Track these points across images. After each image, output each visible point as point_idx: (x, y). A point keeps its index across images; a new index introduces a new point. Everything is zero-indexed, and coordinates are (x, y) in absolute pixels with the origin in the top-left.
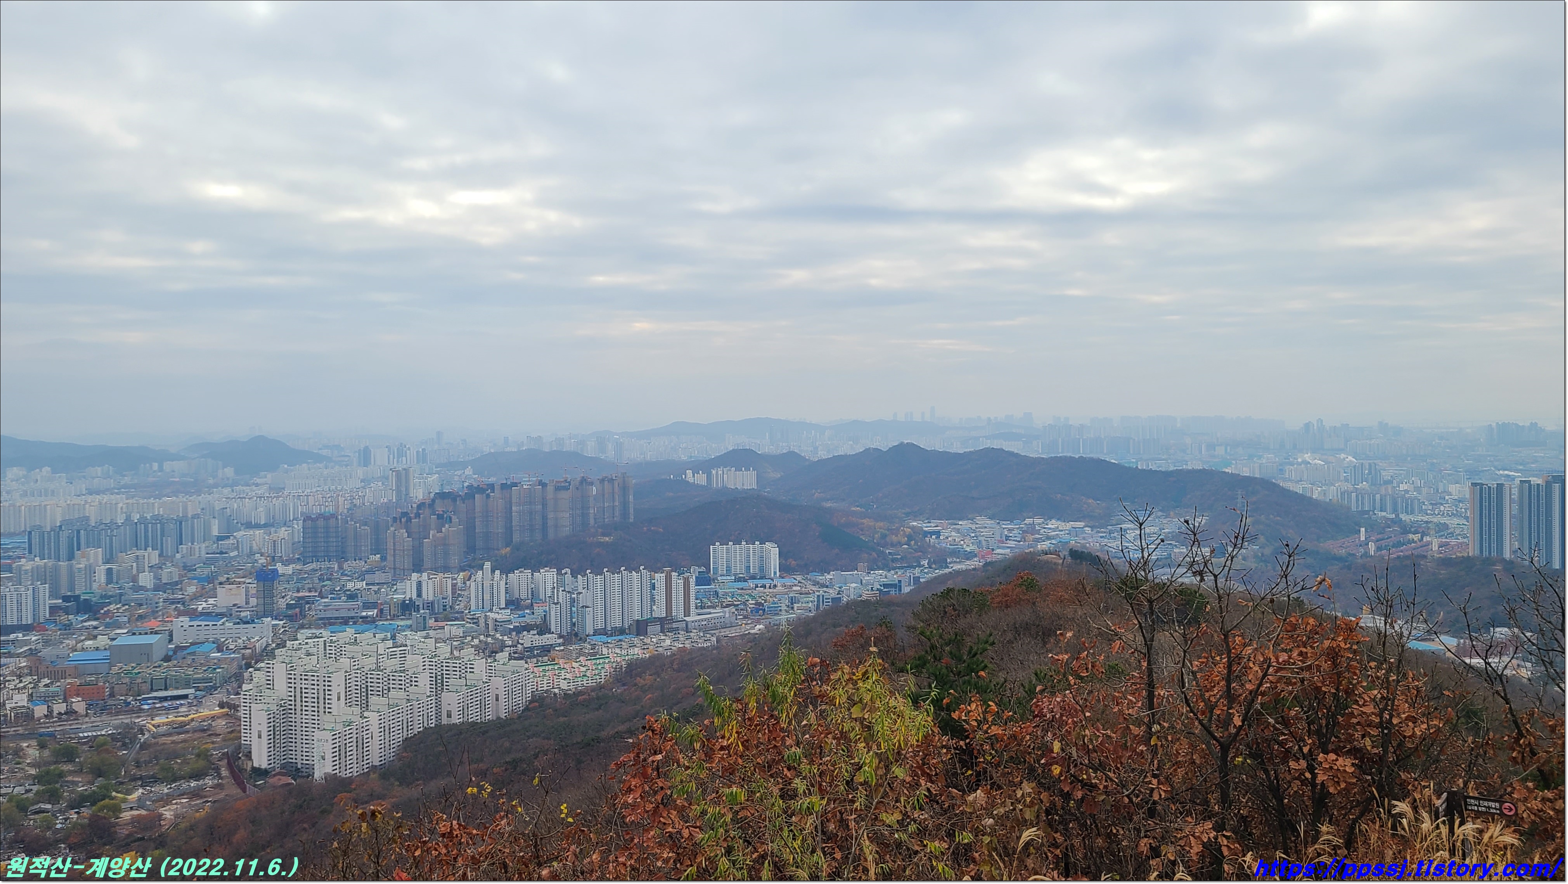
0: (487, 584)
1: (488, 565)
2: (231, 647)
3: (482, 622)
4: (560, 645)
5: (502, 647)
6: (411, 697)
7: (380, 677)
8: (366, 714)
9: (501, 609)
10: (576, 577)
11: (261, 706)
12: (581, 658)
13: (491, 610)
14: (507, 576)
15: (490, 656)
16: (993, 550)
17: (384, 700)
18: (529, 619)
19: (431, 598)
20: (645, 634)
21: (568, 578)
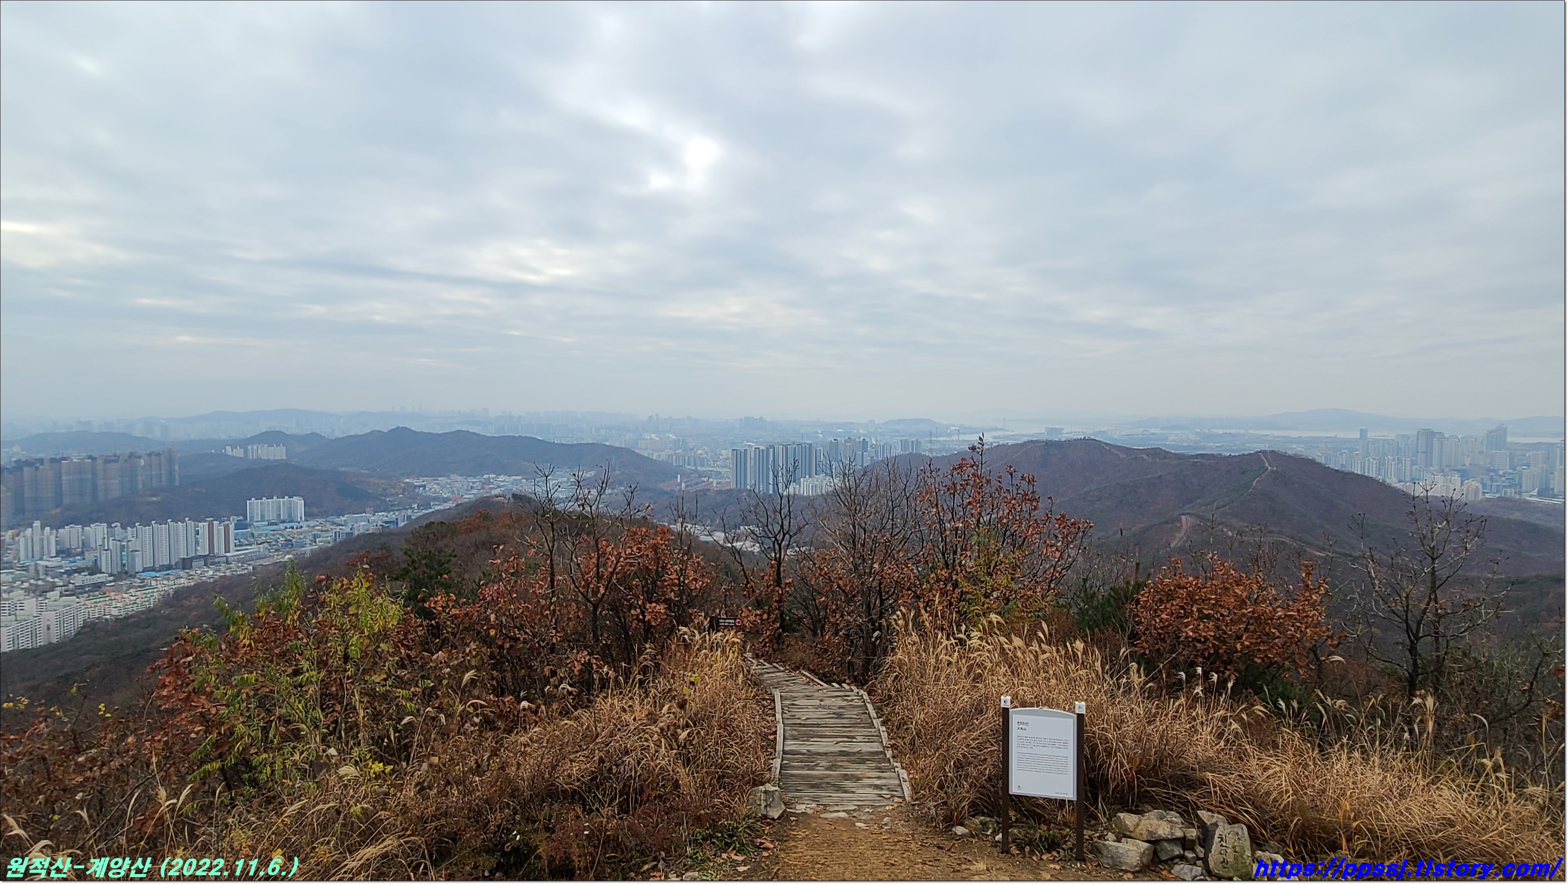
0: (36, 539)
1: (37, 524)
3: (32, 569)
4: (110, 582)
5: (53, 587)
9: (51, 557)
10: (126, 529)
12: (131, 591)
13: (41, 559)
14: (57, 531)
15: (40, 596)
18: (80, 564)
20: (191, 568)
21: (118, 530)
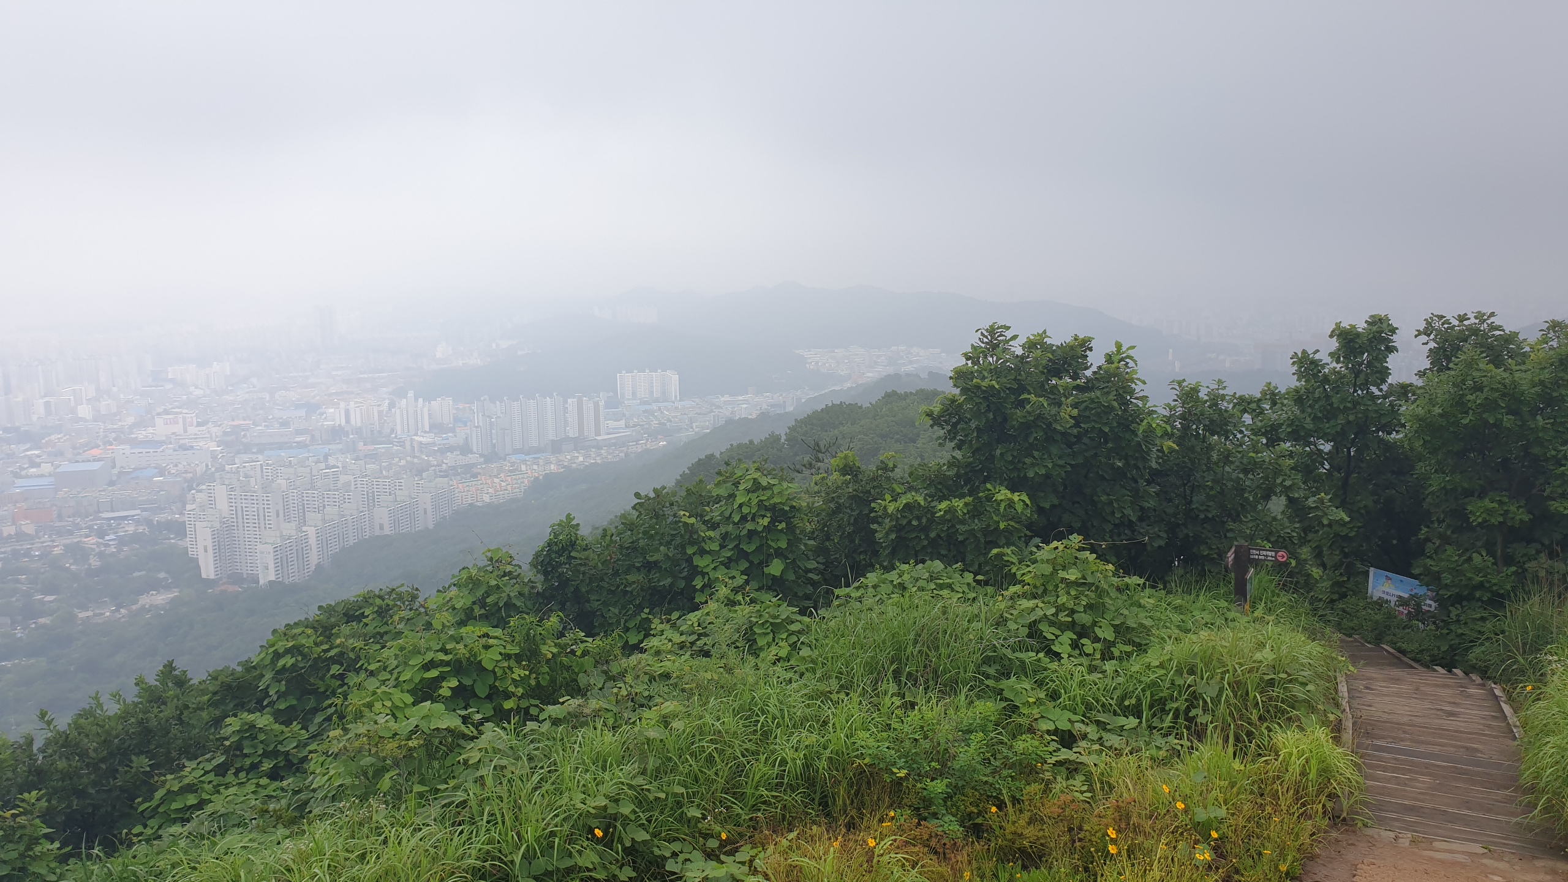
0: (411, 411)
1: (411, 394)
2: (173, 471)
3: (408, 444)
4: (481, 464)
5: (428, 466)
6: (347, 513)
7: (316, 495)
8: (304, 529)
9: (425, 433)
10: (495, 403)
11: (205, 524)
12: (502, 475)
13: (416, 435)
14: (429, 403)
15: (417, 475)
16: (864, 374)
17: (321, 516)
18: (452, 442)
19: (359, 424)
20: (560, 452)
21: (487, 403)
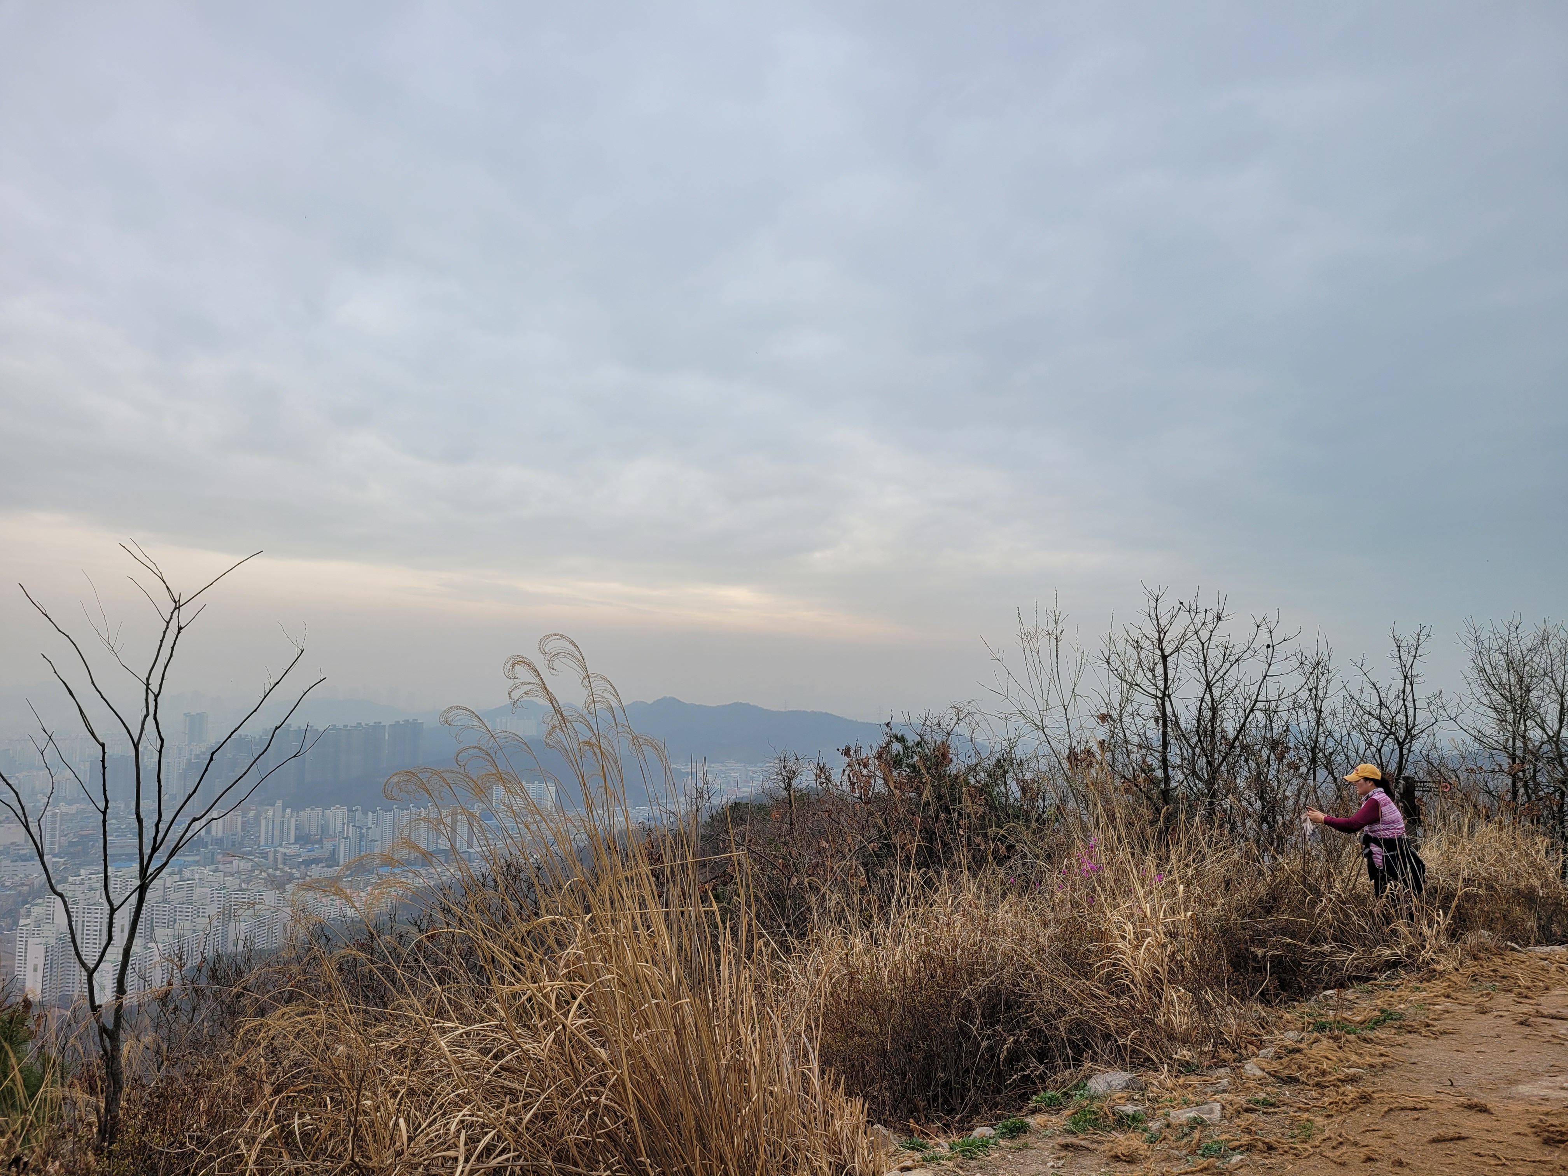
0: (278, 821)
1: (279, 803)
3: (271, 856)
4: (347, 876)
5: (290, 879)
6: (197, 928)
7: (167, 909)
9: (290, 844)
10: (367, 814)
11: (39, 940)
12: (369, 888)
13: (280, 846)
14: (298, 813)
15: (278, 889)
17: (169, 931)
18: (317, 854)
19: (220, 834)
20: (431, 864)
21: (359, 814)
